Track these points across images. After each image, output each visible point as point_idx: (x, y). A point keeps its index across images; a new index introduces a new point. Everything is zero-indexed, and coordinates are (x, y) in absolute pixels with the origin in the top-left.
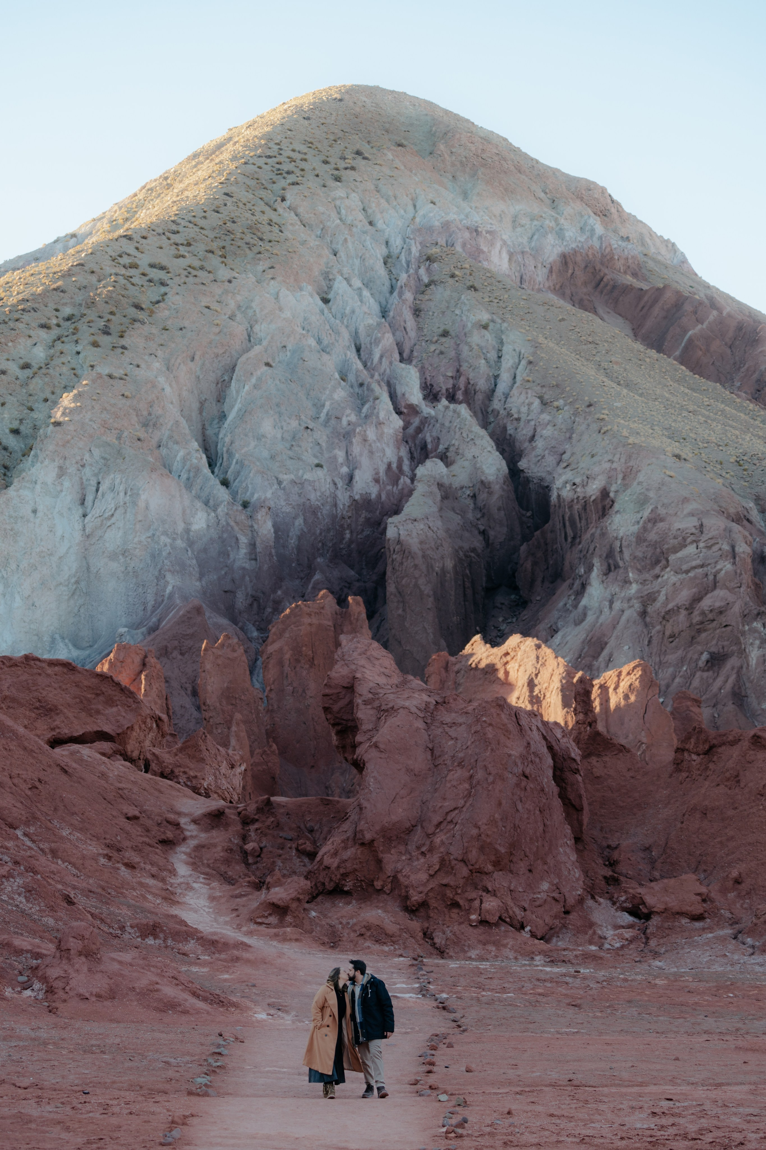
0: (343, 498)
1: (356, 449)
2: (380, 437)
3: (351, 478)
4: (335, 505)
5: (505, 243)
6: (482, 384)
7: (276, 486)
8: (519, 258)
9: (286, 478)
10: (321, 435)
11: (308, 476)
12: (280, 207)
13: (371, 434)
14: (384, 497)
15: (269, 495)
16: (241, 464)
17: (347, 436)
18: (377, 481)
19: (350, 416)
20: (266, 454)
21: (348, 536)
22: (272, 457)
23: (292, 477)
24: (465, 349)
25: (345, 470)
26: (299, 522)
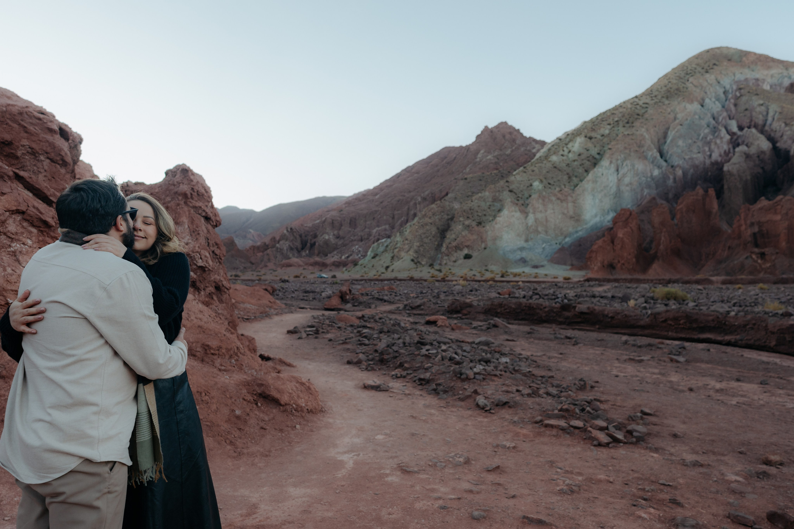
0: (708, 162)
1: (713, 146)
2: (722, 142)
3: (710, 156)
4: (705, 164)
5: (768, 82)
6: (760, 122)
7: (683, 160)
8: (774, 87)
9: (687, 157)
10: (700, 144)
11: (695, 156)
12: (687, 83)
13: (718, 141)
14: (723, 161)
15: (681, 163)
16: (671, 155)
17: (709, 143)
18: (720, 156)
19: (710, 137)
20: (680, 151)
21: (710, 174)
22: (682, 152)
23: (688, 157)
24: (754, 114)
25: (708, 153)
26: (692, 171)
